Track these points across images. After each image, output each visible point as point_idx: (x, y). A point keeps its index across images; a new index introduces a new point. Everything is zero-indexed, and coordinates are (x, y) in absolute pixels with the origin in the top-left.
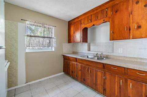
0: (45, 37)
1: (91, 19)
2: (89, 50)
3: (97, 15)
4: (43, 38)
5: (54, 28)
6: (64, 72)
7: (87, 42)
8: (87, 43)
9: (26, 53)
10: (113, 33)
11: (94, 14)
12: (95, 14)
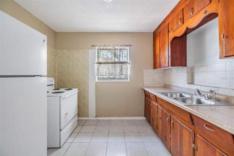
0: (116, 63)
1: (182, 17)
2: (192, 82)
3: (192, 5)
4: (113, 64)
5: (128, 48)
6: (145, 116)
7: (186, 65)
8: (186, 68)
9: (96, 83)
10: (227, 37)
11: (187, 5)
12: (189, 4)
